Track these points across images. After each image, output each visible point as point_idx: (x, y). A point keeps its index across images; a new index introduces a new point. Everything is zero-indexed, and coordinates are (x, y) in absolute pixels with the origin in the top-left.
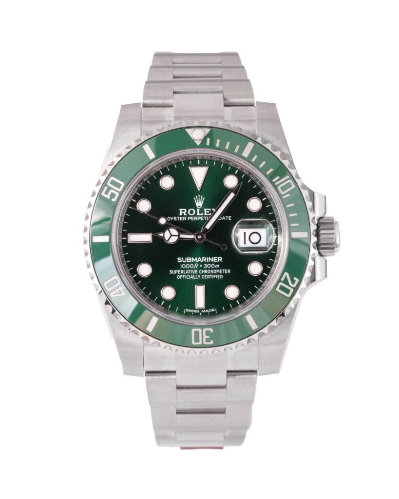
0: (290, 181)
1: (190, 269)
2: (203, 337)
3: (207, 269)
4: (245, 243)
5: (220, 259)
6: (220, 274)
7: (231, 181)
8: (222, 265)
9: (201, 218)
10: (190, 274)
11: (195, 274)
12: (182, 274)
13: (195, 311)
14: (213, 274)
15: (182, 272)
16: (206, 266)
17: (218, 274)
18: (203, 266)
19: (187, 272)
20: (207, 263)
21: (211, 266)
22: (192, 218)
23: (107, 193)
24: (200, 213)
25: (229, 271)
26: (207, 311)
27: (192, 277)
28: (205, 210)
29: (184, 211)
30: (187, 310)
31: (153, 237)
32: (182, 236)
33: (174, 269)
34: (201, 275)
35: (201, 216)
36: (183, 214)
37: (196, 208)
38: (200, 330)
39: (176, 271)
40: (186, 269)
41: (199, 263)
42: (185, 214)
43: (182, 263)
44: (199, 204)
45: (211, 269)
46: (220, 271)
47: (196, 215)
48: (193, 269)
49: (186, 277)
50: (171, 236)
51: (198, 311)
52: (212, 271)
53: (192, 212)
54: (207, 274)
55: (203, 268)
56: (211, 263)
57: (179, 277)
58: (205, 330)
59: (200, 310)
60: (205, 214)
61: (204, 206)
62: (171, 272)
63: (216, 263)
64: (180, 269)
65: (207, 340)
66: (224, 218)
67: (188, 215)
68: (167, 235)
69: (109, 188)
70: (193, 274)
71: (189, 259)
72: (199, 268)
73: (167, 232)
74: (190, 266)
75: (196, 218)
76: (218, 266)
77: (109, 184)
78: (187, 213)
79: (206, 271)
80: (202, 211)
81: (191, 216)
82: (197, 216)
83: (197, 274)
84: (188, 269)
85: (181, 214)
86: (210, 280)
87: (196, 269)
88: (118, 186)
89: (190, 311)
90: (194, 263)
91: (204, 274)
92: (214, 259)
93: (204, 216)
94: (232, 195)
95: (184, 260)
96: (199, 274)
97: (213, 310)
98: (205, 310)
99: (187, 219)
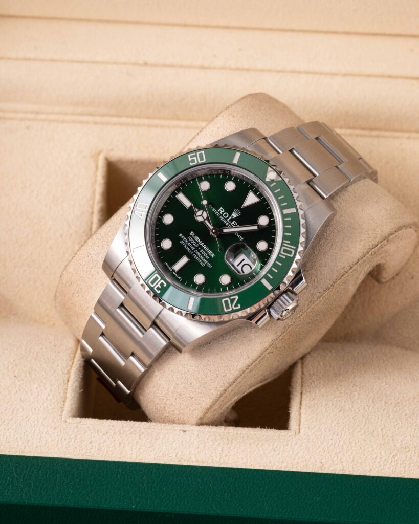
0: (293, 251)
1: (192, 244)
2: (157, 284)
3: (201, 253)
4: (238, 265)
5: (213, 255)
6: (204, 263)
7: (263, 221)
8: (210, 260)
9: (227, 224)
10: (189, 247)
11: (191, 249)
12: (185, 242)
13: (170, 268)
14: (201, 259)
15: (186, 241)
16: (202, 251)
17: (203, 261)
18: (201, 250)
19: (189, 244)
20: (204, 250)
21: (204, 254)
22: (222, 218)
23: (191, 157)
24: (229, 220)
25: (211, 267)
26: (176, 275)
27: (188, 249)
28: (234, 221)
29: (222, 210)
30: (167, 264)
31: (191, 206)
32: (207, 222)
33: (183, 235)
34: (195, 253)
35: (228, 222)
36: (220, 211)
37: (230, 215)
38: (160, 278)
39: (183, 237)
40: (189, 242)
41: (200, 246)
42: (221, 213)
43: (191, 236)
44: (234, 215)
45: (203, 255)
46: (206, 261)
47: (226, 219)
48: (193, 246)
49: (185, 246)
50: (201, 216)
51: (171, 270)
52: (202, 257)
53: (226, 215)
54: (198, 256)
55: (199, 251)
56: (206, 252)
57: (182, 242)
58: (162, 281)
59: (174, 271)
60: (232, 224)
61: (236, 219)
62: (181, 235)
63: (208, 255)
64: (187, 239)
65: (158, 288)
66: (239, 236)
67: (222, 215)
68: (199, 213)
69: (196, 156)
70: (190, 248)
71: (197, 238)
72: (196, 248)
73: (201, 212)
74: (193, 242)
75: (224, 221)
76: (208, 257)
77: (198, 153)
78: (223, 213)
79: (199, 254)
80: (232, 220)
81: (223, 217)
82: (226, 221)
83: (192, 251)
84: (191, 243)
85: (219, 211)
86: (196, 261)
87: (195, 247)
88: (202, 159)
89: (168, 266)
90: (197, 243)
91: (196, 254)
92: (210, 252)
93: (230, 224)
94: (256, 228)
95: (194, 236)
96: (193, 251)
97: (180, 278)
98: (176, 273)
99: (219, 216)
